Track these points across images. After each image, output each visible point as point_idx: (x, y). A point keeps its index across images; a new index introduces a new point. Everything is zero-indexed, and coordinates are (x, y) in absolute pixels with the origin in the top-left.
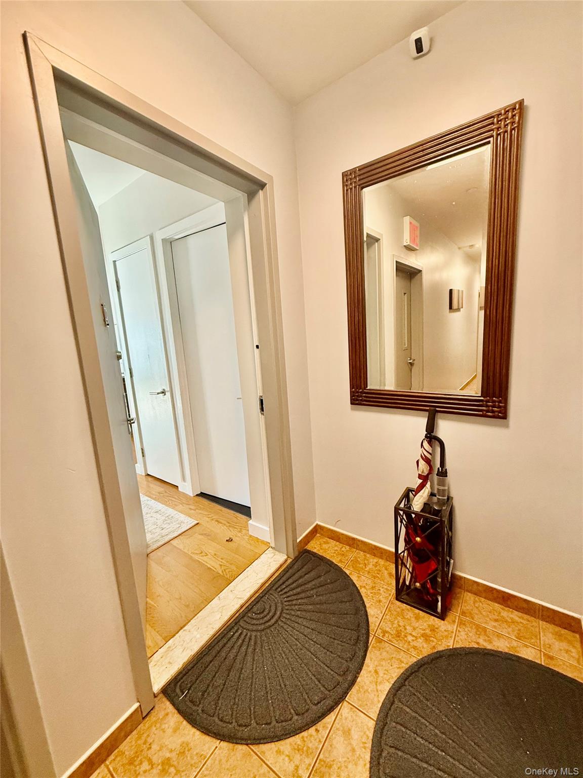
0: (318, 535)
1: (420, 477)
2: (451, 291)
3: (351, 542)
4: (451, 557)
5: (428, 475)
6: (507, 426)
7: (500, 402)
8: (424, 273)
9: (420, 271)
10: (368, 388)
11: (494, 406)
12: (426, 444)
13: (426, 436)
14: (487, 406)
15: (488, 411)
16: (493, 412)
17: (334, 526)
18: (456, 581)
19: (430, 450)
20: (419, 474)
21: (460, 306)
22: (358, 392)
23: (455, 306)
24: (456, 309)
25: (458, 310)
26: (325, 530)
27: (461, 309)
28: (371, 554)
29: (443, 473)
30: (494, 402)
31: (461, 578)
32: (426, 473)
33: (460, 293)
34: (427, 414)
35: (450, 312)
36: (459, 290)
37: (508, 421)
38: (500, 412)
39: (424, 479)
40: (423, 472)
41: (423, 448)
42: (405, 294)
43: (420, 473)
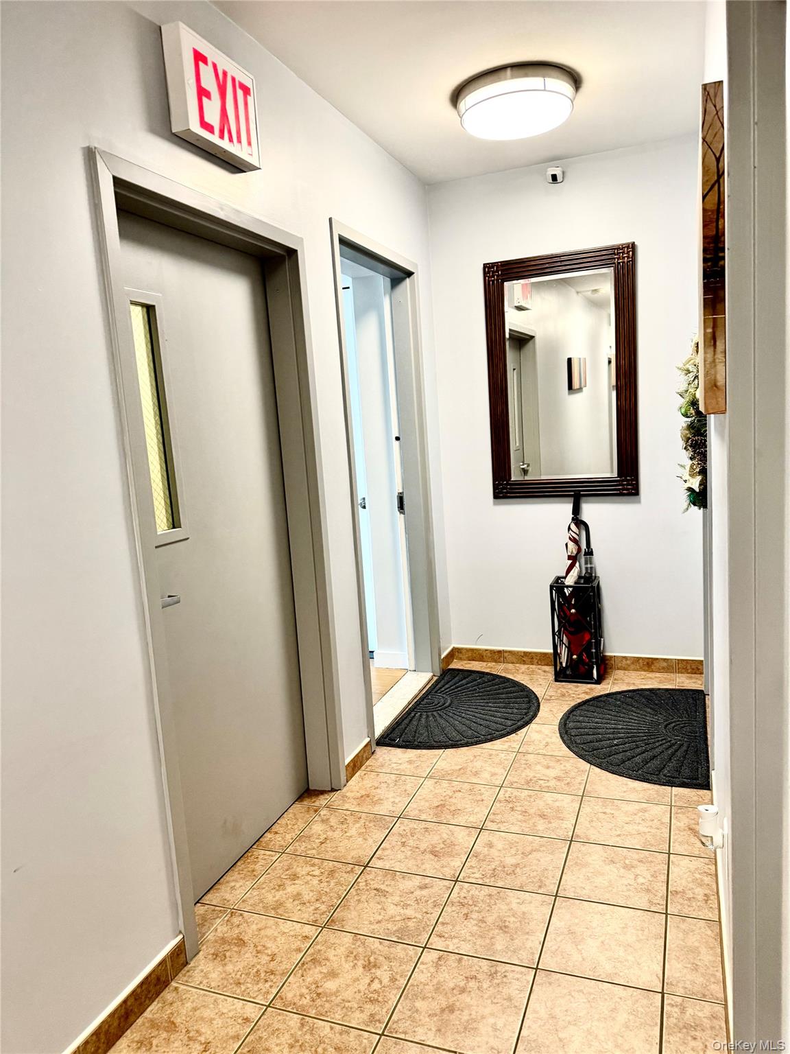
0: (455, 660)
1: (570, 558)
2: (570, 360)
3: (496, 656)
4: (601, 637)
5: (577, 554)
6: (639, 502)
7: (632, 480)
8: (537, 339)
9: (532, 337)
10: (512, 479)
11: (628, 485)
12: (573, 527)
13: (573, 519)
14: (623, 485)
15: (624, 489)
16: (627, 489)
17: (476, 644)
18: (607, 662)
19: (577, 531)
20: (568, 556)
21: (583, 384)
22: (502, 484)
23: (576, 385)
24: (578, 389)
25: (580, 389)
26: (463, 652)
27: (584, 389)
28: (520, 663)
29: (589, 553)
30: (627, 480)
31: (611, 657)
32: (575, 552)
33: (582, 361)
34: (573, 499)
35: (569, 394)
36: (580, 359)
37: (640, 498)
38: (632, 489)
39: (573, 559)
40: (572, 552)
41: (570, 531)
42: (514, 369)
43: (569, 554)
